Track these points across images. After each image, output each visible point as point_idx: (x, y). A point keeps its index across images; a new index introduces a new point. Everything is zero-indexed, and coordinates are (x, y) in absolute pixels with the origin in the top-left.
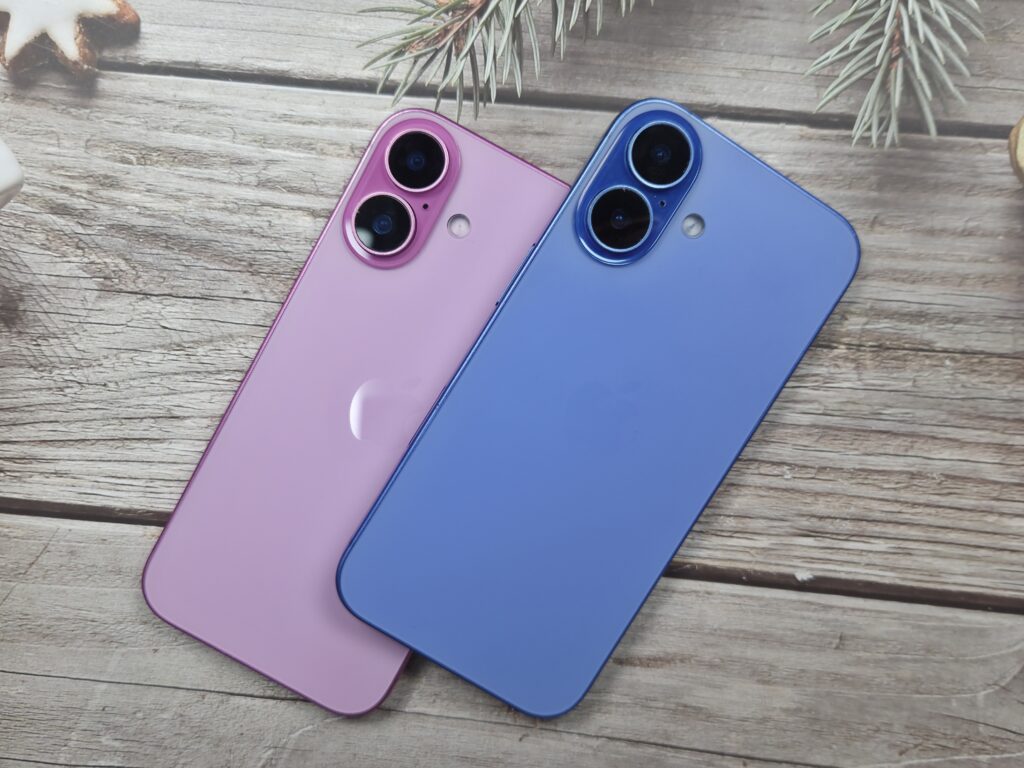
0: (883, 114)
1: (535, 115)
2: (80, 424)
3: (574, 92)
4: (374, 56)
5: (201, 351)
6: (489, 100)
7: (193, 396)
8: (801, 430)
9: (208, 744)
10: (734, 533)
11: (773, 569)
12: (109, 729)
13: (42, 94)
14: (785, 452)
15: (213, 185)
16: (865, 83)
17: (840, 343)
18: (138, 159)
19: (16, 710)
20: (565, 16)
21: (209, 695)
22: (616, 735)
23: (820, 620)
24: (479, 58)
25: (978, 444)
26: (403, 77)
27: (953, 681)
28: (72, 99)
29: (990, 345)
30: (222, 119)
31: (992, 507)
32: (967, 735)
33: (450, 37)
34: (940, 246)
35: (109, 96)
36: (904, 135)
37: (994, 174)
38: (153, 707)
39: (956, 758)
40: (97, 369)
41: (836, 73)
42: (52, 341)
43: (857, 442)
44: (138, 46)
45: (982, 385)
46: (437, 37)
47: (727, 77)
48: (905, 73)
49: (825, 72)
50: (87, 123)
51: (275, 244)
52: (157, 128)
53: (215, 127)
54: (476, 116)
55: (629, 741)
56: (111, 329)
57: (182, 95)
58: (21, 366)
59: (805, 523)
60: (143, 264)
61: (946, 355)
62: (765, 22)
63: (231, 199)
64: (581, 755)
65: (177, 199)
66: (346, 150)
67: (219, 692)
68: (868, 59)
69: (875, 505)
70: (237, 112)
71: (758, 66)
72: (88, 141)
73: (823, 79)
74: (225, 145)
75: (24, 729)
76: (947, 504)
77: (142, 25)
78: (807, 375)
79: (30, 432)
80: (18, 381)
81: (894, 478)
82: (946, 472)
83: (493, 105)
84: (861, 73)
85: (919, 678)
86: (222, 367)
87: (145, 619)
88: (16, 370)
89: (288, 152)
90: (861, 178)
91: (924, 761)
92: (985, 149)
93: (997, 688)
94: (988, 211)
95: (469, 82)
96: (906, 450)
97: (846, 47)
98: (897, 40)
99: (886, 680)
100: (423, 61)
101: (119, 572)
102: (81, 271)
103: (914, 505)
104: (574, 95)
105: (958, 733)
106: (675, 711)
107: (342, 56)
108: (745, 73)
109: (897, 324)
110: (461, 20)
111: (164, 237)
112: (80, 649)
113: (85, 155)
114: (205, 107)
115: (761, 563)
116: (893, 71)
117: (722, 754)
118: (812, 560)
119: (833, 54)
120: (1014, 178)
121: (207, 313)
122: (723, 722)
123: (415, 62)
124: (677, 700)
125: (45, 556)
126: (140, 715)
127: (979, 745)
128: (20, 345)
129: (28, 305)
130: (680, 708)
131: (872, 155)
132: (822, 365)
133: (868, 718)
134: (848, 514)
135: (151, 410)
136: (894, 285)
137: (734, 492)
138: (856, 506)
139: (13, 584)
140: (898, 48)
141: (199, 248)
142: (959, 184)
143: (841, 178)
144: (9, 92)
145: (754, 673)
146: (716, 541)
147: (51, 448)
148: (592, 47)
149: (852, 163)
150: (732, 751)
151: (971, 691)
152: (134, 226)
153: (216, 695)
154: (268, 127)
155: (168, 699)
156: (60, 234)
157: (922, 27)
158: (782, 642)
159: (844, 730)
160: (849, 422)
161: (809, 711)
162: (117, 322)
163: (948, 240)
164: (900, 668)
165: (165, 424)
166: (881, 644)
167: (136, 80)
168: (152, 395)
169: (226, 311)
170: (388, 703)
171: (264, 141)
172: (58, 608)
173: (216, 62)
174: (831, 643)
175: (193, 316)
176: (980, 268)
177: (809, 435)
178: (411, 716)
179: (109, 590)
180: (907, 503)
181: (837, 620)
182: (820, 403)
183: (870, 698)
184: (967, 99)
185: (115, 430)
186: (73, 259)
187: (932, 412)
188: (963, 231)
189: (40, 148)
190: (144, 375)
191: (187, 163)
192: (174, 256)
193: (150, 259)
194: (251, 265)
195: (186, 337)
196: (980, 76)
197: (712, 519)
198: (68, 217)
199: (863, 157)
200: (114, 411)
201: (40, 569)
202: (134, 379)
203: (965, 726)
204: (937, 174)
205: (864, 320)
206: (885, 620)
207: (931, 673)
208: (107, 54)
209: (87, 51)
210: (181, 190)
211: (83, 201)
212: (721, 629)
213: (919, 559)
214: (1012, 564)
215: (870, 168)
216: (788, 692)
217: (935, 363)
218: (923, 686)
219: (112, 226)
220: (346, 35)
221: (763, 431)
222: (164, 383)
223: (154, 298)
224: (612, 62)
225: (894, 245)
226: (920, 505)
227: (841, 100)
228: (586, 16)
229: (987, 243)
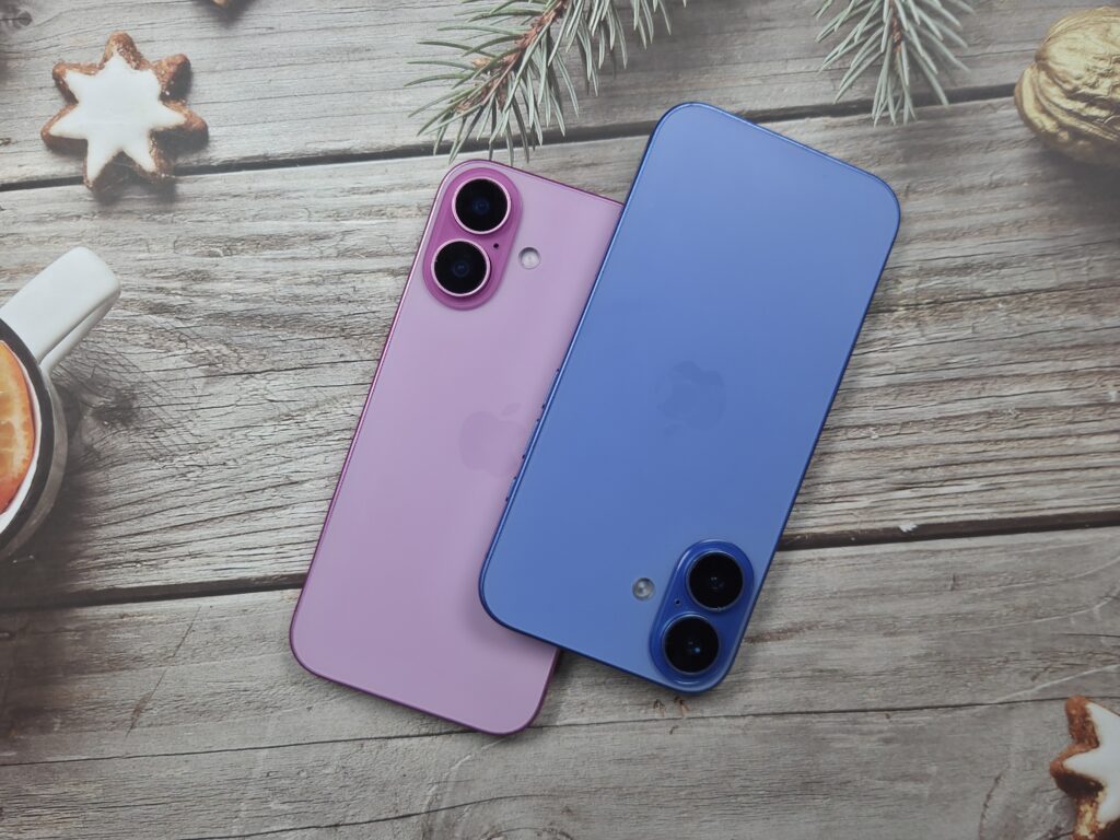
0: (896, 94)
1: (581, 150)
2: (207, 505)
3: (613, 122)
4: (426, 122)
5: (308, 417)
6: (538, 143)
7: (308, 460)
8: (879, 391)
9: (374, 791)
10: (835, 499)
11: (878, 526)
12: (275, 794)
13: (127, 207)
14: (868, 415)
15: (297, 263)
16: (874, 69)
17: (898, 306)
18: (224, 251)
19: (184, 790)
20: (593, 56)
21: (367, 743)
22: (761, 711)
23: (931, 566)
24: (522, 108)
25: (1045, 375)
26: (456, 136)
27: (1068, 601)
28: (155, 207)
29: (1036, 283)
30: (295, 201)
31: (1069, 430)
32: (1091, 649)
33: (492, 93)
34: (971, 201)
35: (189, 199)
36: (918, 109)
37: (1007, 128)
38: (315, 764)
39: (1085, 673)
40: (215, 450)
41: (847, 65)
42: (169, 431)
43: (932, 393)
44: (208, 149)
45: (1036, 321)
46: (480, 96)
47: (750, 85)
48: (909, 54)
49: (837, 66)
50: (173, 226)
51: (362, 307)
52: (238, 220)
53: (291, 210)
54: (528, 160)
55: (774, 714)
56: (222, 411)
57: (256, 186)
58: (143, 460)
59: (899, 477)
60: (242, 346)
61: (997, 299)
62: (773, 32)
63: (316, 273)
64: (731, 736)
65: (266, 281)
66: (414, 211)
67: (376, 738)
68: (873, 47)
69: (960, 448)
70: (308, 193)
71: (775, 72)
72: (176, 242)
73: (836, 73)
74: (304, 225)
75: (195, 808)
76: (1027, 436)
77: (210, 129)
78: (874, 340)
79: (161, 520)
80: (142, 475)
81: (974, 420)
82: (1020, 406)
83: (542, 147)
84: (869, 61)
85: (1035, 604)
86: (331, 428)
87: (294, 680)
88: (138, 464)
89: (360, 222)
90: (887, 154)
91: (1056, 682)
92: (994, 109)
93: (1110, 599)
94: (1009, 163)
95: (516, 130)
96: (979, 393)
97: (852, 41)
98: (896, 26)
99: (1004, 612)
100: (471, 119)
101: (264, 639)
102: (186, 362)
103: (997, 442)
104: (613, 126)
105: (1082, 649)
106: (811, 677)
107: (396, 127)
108: (765, 79)
109: (948, 278)
110: (500, 76)
111: (259, 318)
112: (237, 720)
113: (175, 255)
114: (279, 194)
115: (866, 522)
116: (898, 54)
117: (865, 711)
118: (913, 510)
119: (840, 49)
120: (1025, 129)
121: (309, 382)
122: (860, 680)
123: (464, 121)
124: (811, 667)
125: (191, 636)
126: (303, 774)
127: (1105, 657)
128: (140, 440)
129: (142, 401)
130: (817, 674)
131: (894, 132)
132: (886, 329)
133: (996, 650)
134: (938, 461)
135: (269, 481)
136: (937, 244)
137: (828, 460)
138: (943, 453)
139: (163, 668)
140: (898, 34)
141: (293, 322)
142: (977, 143)
143: (869, 157)
144: (96, 211)
145: (879, 628)
146: (819, 509)
147: (182, 532)
148: (621, 80)
149: (877, 142)
150: (873, 707)
151: (1087, 607)
152: (229, 313)
153: (375, 742)
154: (340, 202)
155: (328, 754)
156: (162, 332)
157: (916, 12)
158: (900, 593)
159: (975, 666)
160: (922, 376)
161: (939, 654)
162: (227, 403)
163: (978, 195)
164: (1016, 598)
165: (286, 491)
166: (993, 578)
167: (210, 180)
168: (270, 466)
169: (327, 376)
170: (540, 720)
171: (337, 215)
172: (211, 684)
173: (280, 152)
174: (945, 586)
175: (295, 386)
176: (1012, 215)
177: (887, 394)
178: (563, 729)
179: (256, 658)
180: (989, 441)
181: (947, 563)
182: (892, 364)
183: (994, 631)
184: (970, 67)
185: (240, 504)
186: (177, 352)
187: (995, 354)
188: (991, 184)
189: (132, 256)
190: (260, 448)
191: (270, 247)
192: (271, 334)
193: (249, 341)
194: (343, 330)
195: (293, 406)
196: (976, 45)
197: (812, 489)
198: (167, 315)
199: (886, 135)
200: (237, 486)
201: (187, 649)
202: (250, 454)
203: (1088, 641)
204: (956, 138)
205: (916, 280)
206: (992, 555)
207: (1044, 597)
208: (181, 161)
209: (162, 161)
210: (267, 273)
211: (178, 297)
212: (841, 592)
213: (1012, 491)
214: (1099, 480)
215: (894, 143)
216: (915, 639)
217: (989, 308)
218: (1041, 611)
219: (209, 316)
220: (397, 108)
221: (844, 399)
222: (278, 453)
223: (258, 375)
224: (644, 90)
225: (930, 208)
226: (1002, 440)
227: (856, 88)
228: (612, 54)
229: (1013, 192)
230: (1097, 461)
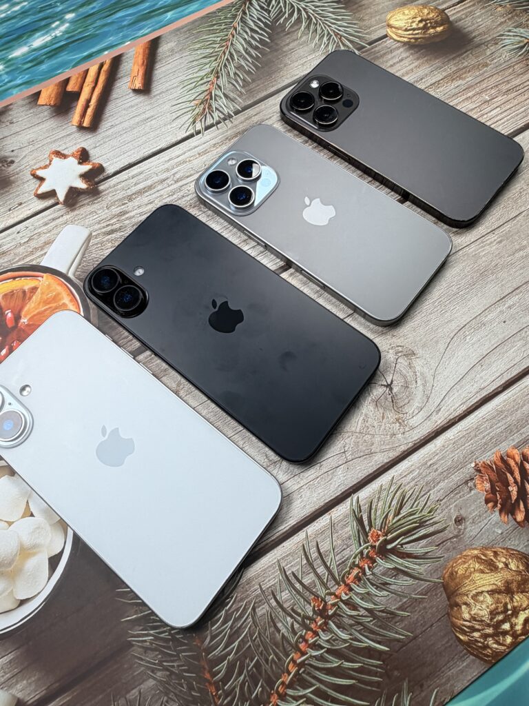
4: (187, 127)
6: (233, 116)
13: (81, 204)
15: (160, 192)
18: (128, 201)
20: (238, 84)
26: (200, 127)
28: (93, 199)
29: (436, 79)
30: (149, 173)
33: (207, 110)
35: (105, 190)
37: (393, 45)
44: (106, 171)
46: (203, 112)
48: (347, 39)
50: (103, 202)
52: (129, 189)
53: (148, 176)
57: (130, 175)
62: (297, 51)
63: (169, 192)
66: (197, 156)
70: (153, 168)
72: (107, 206)
77: (103, 165)
89: (178, 168)
94: (401, 53)
95: (222, 116)
97: (325, 43)
100: (203, 120)
107: (176, 134)
110: (207, 103)
113: (109, 211)
114: (141, 173)
116: (343, 41)
123: (201, 122)
140: (339, 36)
142: (387, 52)
144: (69, 211)
148: (252, 86)
156: (116, 239)
167: (111, 181)
171: (168, 170)
173: (136, 160)
176: (413, 65)
184: (369, 35)
188: (400, 60)
196: (367, 29)
198: (115, 232)
204: (379, 54)
209: (89, 183)
210: (150, 200)
211: (117, 224)
219: (133, 225)
220: (173, 129)
224: (262, 85)
228: (244, 80)
229: (409, 59)
230: (498, 118)
